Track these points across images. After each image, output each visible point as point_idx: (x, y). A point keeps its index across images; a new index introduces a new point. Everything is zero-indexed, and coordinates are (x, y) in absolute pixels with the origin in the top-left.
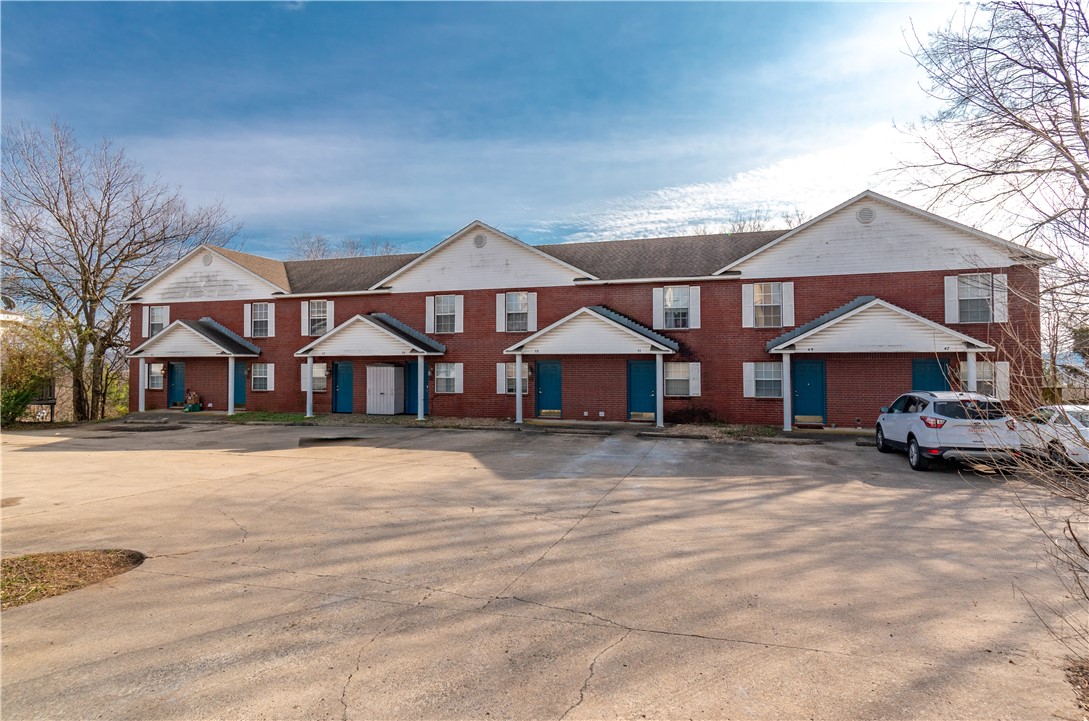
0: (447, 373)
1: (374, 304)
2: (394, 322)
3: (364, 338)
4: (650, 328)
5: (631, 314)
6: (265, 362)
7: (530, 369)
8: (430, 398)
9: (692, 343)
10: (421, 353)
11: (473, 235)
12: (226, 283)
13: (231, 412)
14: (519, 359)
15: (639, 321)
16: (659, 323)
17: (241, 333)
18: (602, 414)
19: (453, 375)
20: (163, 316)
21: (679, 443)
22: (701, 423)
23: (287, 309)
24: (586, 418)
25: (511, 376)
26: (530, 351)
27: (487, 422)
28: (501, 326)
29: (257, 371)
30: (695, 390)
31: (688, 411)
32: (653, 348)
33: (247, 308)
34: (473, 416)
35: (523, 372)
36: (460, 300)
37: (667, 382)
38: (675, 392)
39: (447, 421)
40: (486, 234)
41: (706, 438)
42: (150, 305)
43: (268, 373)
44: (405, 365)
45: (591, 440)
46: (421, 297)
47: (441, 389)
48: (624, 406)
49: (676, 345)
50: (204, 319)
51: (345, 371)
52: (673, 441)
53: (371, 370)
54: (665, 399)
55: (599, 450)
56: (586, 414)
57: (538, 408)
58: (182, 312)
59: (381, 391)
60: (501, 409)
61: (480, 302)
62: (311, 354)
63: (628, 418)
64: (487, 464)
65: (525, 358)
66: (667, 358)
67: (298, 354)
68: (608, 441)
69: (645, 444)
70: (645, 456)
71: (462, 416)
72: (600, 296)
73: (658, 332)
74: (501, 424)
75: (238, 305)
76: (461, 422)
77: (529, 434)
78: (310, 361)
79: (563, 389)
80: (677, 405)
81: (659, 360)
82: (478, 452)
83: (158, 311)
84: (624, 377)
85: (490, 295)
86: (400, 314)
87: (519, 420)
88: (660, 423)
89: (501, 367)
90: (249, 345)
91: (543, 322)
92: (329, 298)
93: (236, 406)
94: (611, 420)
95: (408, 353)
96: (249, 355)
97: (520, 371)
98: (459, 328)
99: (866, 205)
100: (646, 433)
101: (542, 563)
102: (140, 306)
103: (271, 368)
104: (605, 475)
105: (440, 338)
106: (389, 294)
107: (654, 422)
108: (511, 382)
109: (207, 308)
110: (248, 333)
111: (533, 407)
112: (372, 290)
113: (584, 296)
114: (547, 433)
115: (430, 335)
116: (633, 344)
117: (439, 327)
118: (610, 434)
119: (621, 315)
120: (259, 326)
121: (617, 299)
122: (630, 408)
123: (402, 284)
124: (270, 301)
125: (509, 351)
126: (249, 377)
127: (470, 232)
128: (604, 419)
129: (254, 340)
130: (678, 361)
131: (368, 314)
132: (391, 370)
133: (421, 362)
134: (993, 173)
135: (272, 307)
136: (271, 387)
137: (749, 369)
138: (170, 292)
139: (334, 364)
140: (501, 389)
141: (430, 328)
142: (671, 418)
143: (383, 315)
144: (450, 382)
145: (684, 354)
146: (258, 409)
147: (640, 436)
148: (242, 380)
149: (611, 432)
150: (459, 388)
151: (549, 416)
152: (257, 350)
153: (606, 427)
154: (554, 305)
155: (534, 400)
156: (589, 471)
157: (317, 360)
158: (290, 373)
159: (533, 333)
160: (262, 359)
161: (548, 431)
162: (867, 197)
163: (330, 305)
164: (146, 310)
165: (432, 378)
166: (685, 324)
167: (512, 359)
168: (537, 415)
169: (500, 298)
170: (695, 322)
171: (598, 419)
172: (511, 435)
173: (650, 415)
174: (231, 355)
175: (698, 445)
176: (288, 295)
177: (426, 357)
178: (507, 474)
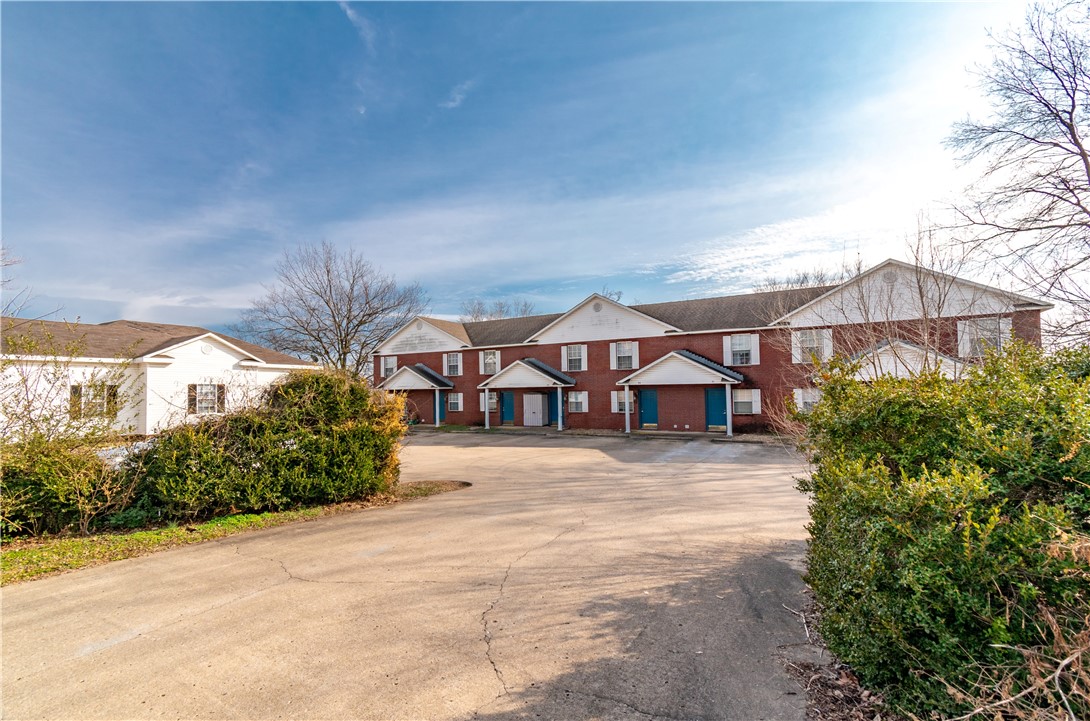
0: (576, 398)
1: (527, 352)
2: (541, 364)
3: (522, 375)
4: (722, 365)
5: (708, 356)
6: (457, 392)
7: (635, 395)
8: (567, 416)
9: (753, 375)
10: (560, 385)
11: (593, 303)
12: (431, 341)
13: (437, 425)
14: (627, 389)
15: (714, 361)
16: (728, 361)
17: (441, 374)
18: (687, 427)
19: (581, 400)
20: (393, 362)
21: (741, 445)
22: (762, 433)
23: (470, 357)
24: (675, 430)
25: (621, 400)
26: (634, 383)
27: (605, 432)
28: (613, 366)
29: (452, 398)
30: (757, 409)
31: (751, 424)
32: (723, 379)
33: (445, 356)
34: (595, 428)
35: (630, 397)
36: (584, 348)
37: (735, 404)
38: (742, 411)
39: (578, 431)
40: (602, 302)
41: (762, 442)
42: (385, 356)
43: (459, 400)
44: (548, 393)
45: (678, 443)
46: (559, 346)
47: (572, 409)
48: (704, 421)
49: (741, 377)
50: (418, 365)
51: (509, 398)
52: (737, 445)
53: (526, 398)
54: (733, 416)
55: (683, 449)
56: (675, 426)
57: (641, 423)
58: (404, 361)
59: (533, 410)
60: (615, 423)
61: (599, 349)
62: (488, 386)
63: (707, 429)
64: (611, 455)
65: (631, 388)
66: (734, 387)
67: (480, 387)
68: (690, 444)
69: (715, 446)
70: (714, 453)
71: (588, 428)
72: (684, 343)
73: (728, 367)
74: (615, 433)
75: (439, 355)
76: (588, 432)
77: (635, 439)
78: (487, 391)
79: (658, 409)
80: (744, 420)
81: (728, 389)
82: (603, 449)
83: (390, 360)
84: (703, 400)
85: (606, 344)
86: (546, 359)
87: (628, 430)
88: (730, 433)
89: (614, 394)
90: (446, 381)
91: (644, 362)
92: (497, 349)
93: (441, 421)
94: (694, 431)
95: (551, 385)
96: (447, 388)
97: (628, 397)
98: (584, 367)
99: (888, 269)
100: (719, 439)
101: (647, 491)
102: (379, 357)
103: (461, 396)
104: (684, 462)
105: (572, 374)
106: (536, 346)
107: (726, 432)
108: (621, 405)
109: (420, 357)
110: (445, 373)
111: (638, 420)
112: (525, 343)
113: (673, 343)
114: (648, 439)
115: (564, 373)
116: (708, 377)
117: (570, 368)
118: (692, 440)
119: (699, 355)
120: (452, 368)
121: (697, 344)
122: (708, 423)
123: (545, 338)
124: (459, 352)
125: (620, 383)
126: (447, 402)
127: (590, 301)
128: (688, 430)
129: (449, 378)
130: (743, 388)
131: (522, 359)
132: (539, 397)
133: (559, 391)
134: (1018, 230)
135: (460, 355)
136: (461, 409)
137: (798, 393)
138: (397, 347)
139: (501, 393)
140: (615, 409)
141: (565, 367)
142: (737, 430)
143: (532, 360)
144: (578, 404)
145: (748, 384)
146: (453, 423)
147: (713, 441)
148: (444, 403)
149: (693, 439)
150: (585, 409)
151: (649, 427)
152: (452, 384)
153: (690, 435)
154: (651, 350)
155: (638, 417)
156: (675, 459)
157: (491, 390)
158: (473, 400)
159: (636, 370)
160: (455, 390)
161: (649, 437)
162: (889, 264)
163: (498, 353)
164: (382, 359)
165: (567, 401)
166: (748, 360)
167: (622, 388)
168: (641, 427)
169: (613, 346)
170: (755, 360)
171: (685, 430)
172: (623, 440)
173: (723, 428)
174: (437, 388)
175: (755, 447)
176: (470, 347)
177: (563, 388)
178: (624, 461)
